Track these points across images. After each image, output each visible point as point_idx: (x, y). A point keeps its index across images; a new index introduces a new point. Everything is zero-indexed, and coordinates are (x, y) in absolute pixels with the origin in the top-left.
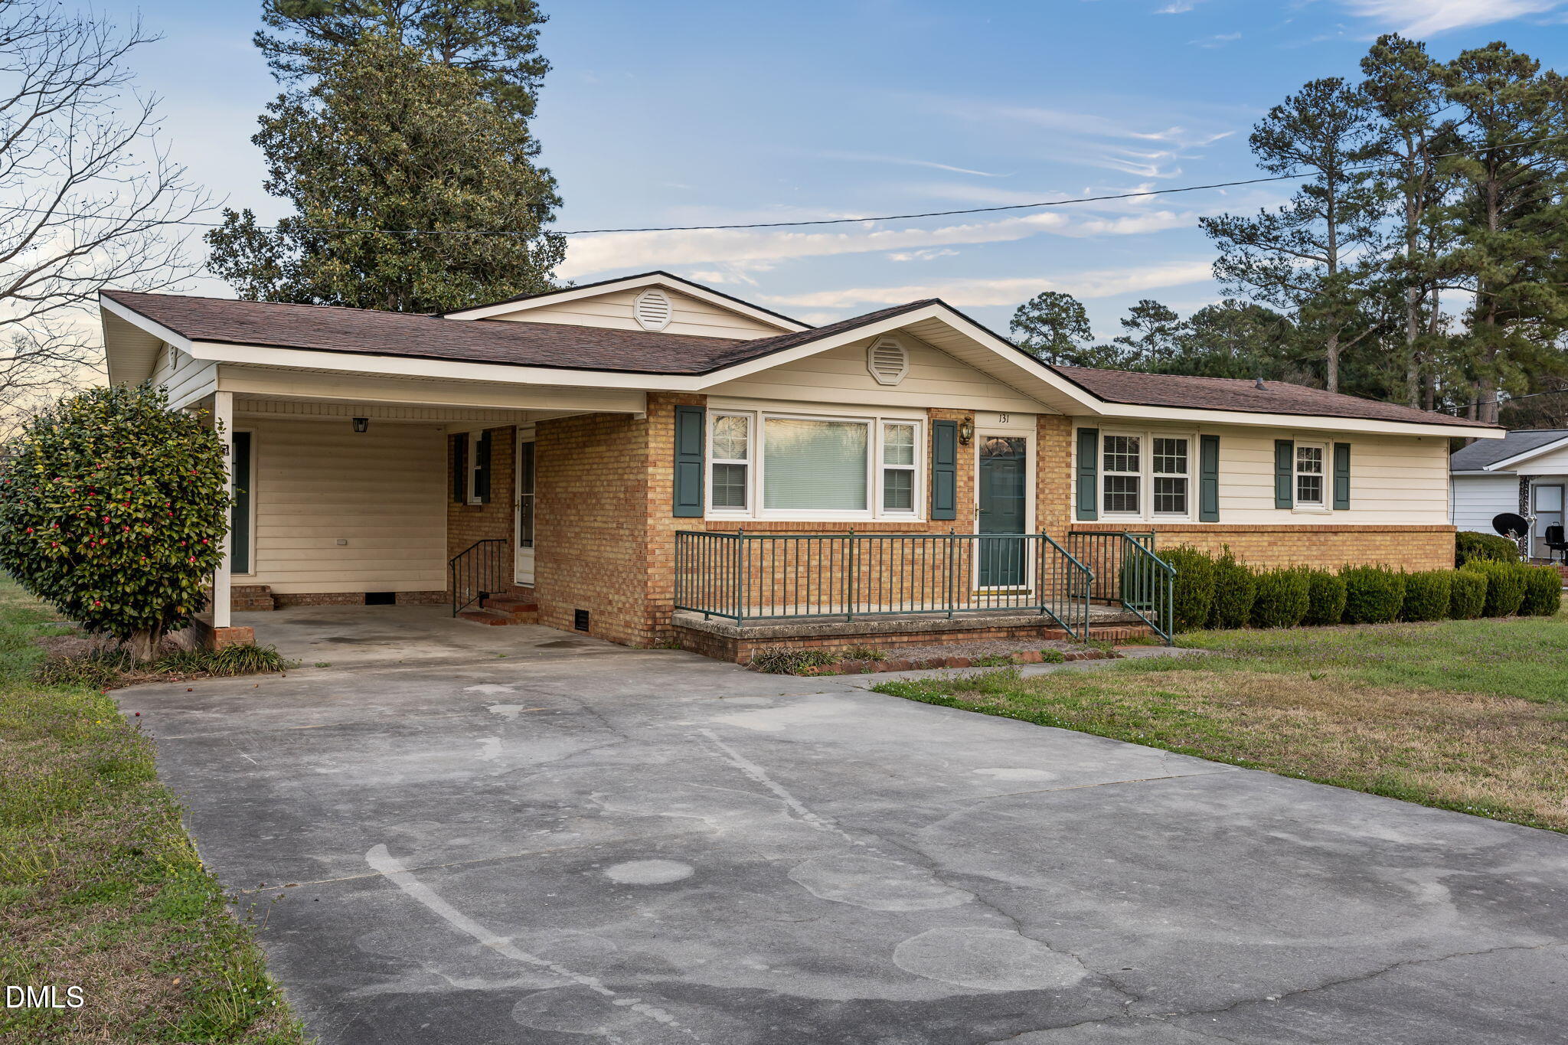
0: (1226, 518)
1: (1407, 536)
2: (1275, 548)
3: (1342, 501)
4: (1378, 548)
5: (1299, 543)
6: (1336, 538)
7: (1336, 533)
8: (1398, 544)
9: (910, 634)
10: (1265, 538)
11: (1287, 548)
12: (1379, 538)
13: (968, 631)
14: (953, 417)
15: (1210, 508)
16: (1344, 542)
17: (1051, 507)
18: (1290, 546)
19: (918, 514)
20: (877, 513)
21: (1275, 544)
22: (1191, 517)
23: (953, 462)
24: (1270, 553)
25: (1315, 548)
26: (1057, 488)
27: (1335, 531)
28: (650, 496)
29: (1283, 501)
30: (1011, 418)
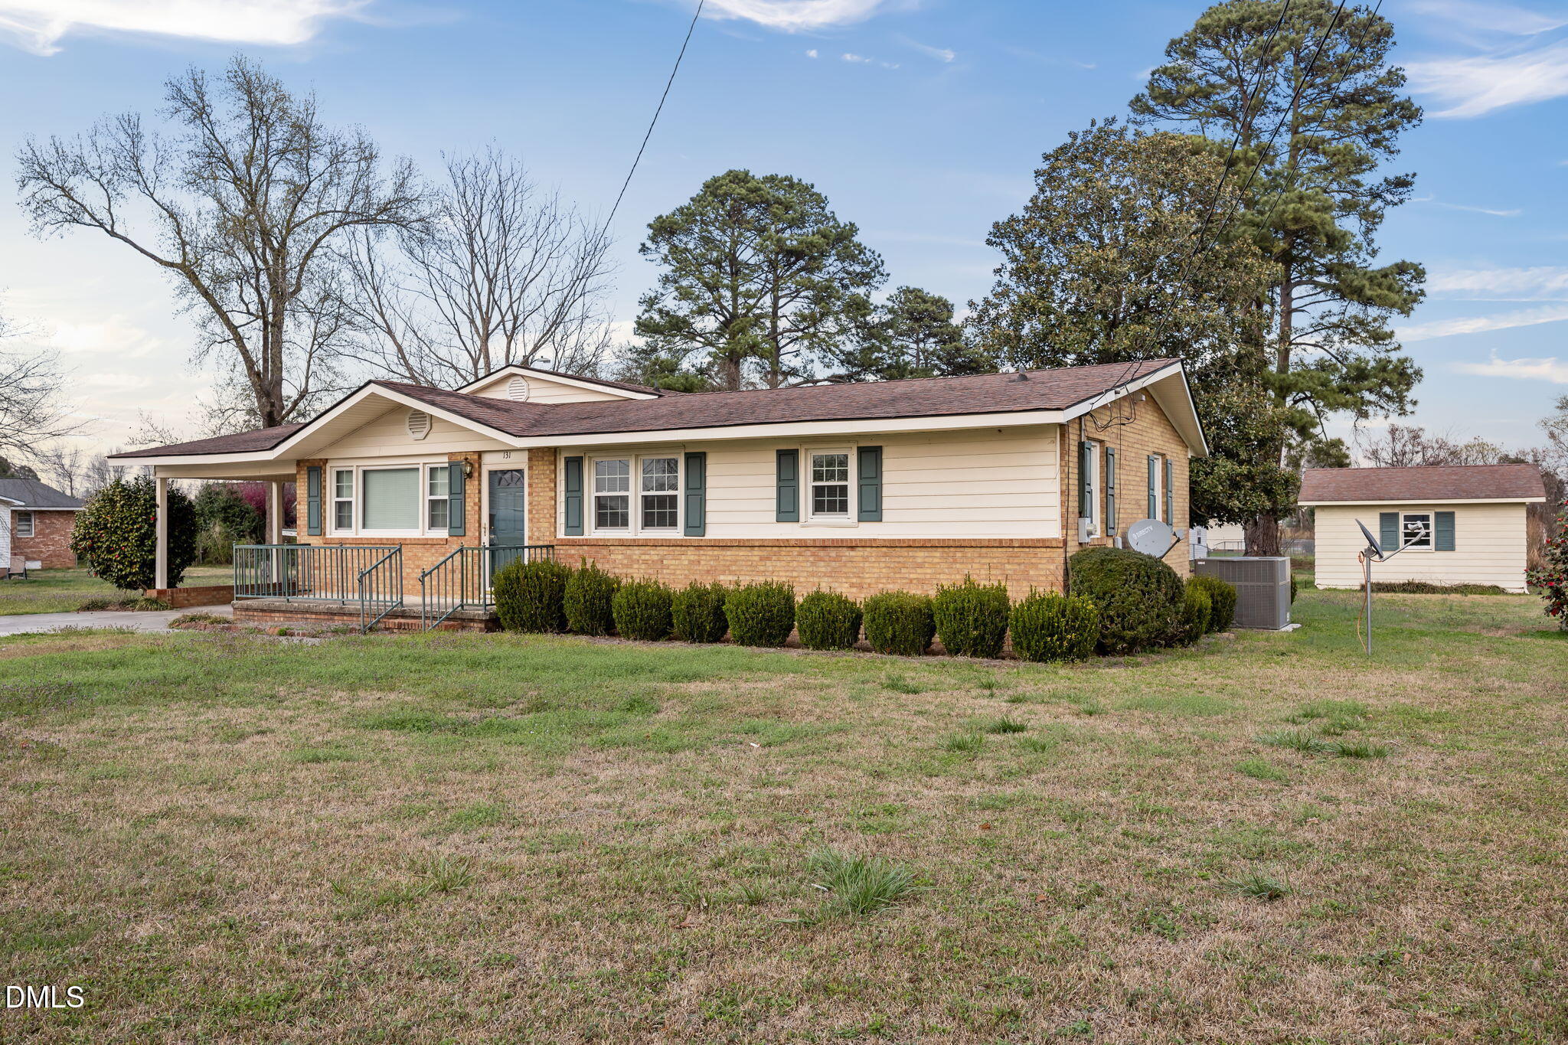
0: (713, 533)
2: (768, 563)
3: (872, 511)
4: (921, 566)
5: (801, 558)
6: (852, 553)
7: (852, 548)
8: (955, 562)
9: (316, 613)
10: (756, 553)
11: (783, 563)
12: (921, 555)
13: (351, 615)
14: (462, 458)
15: (696, 522)
16: (865, 559)
17: (538, 525)
18: (789, 562)
19: (446, 531)
20: (425, 531)
21: (768, 558)
22: (677, 532)
24: (762, 568)
25: (822, 564)
26: (543, 509)
27: (853, 545)
28: (298, 522)
29: (787, 511)
30: (513, 454)
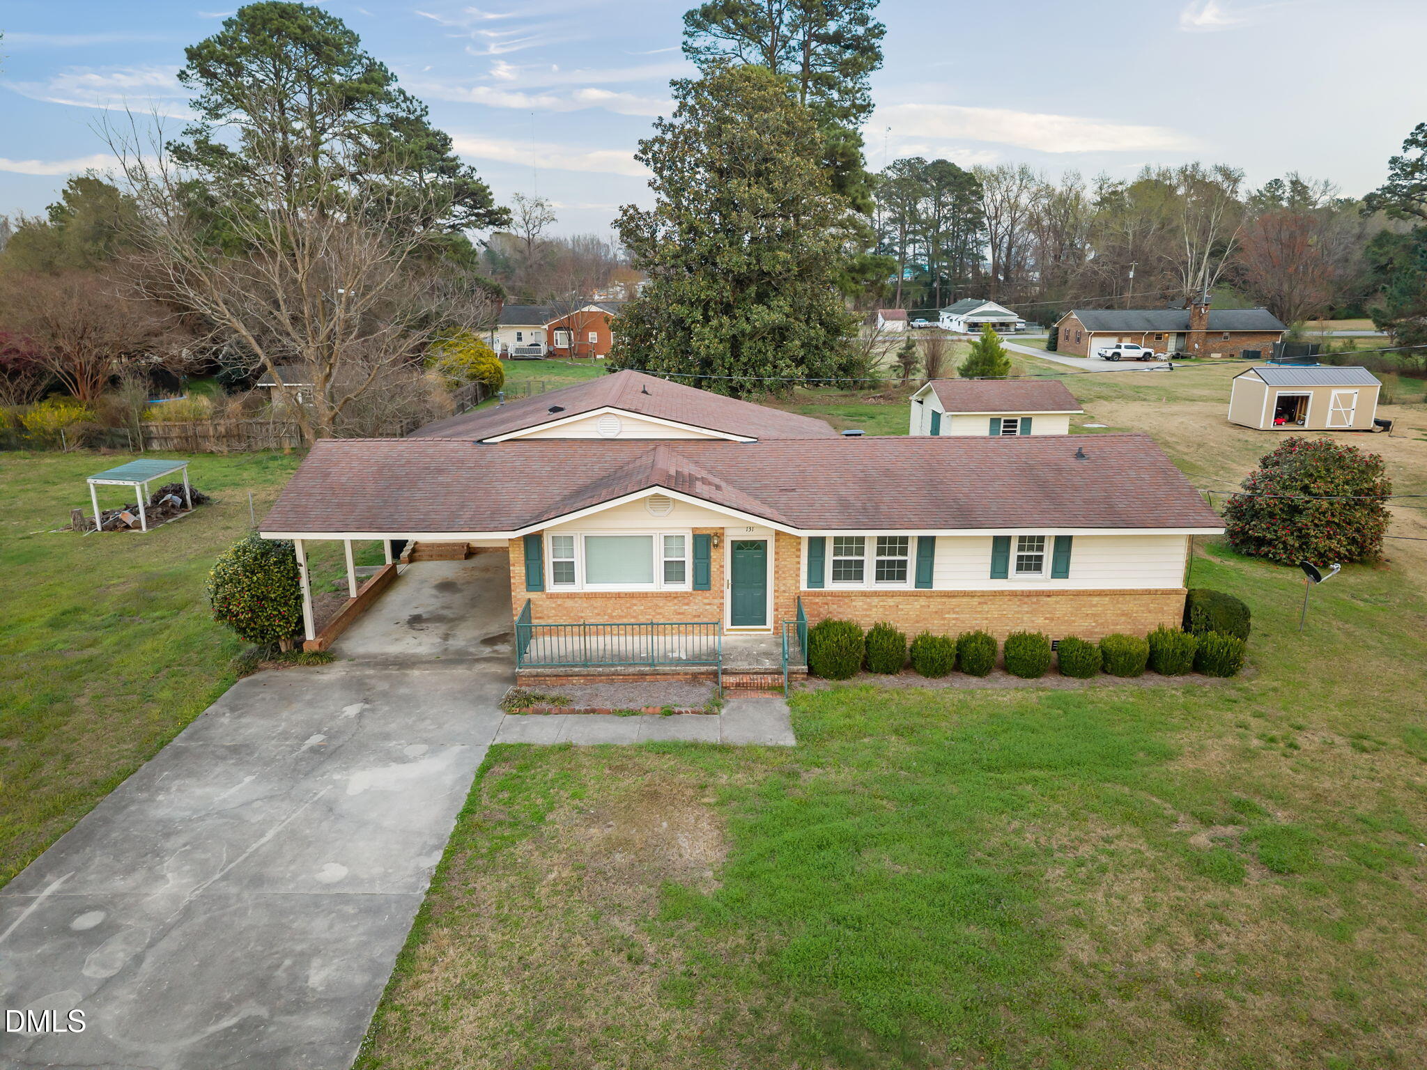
0: (939, 585)
1: (1128, 598)
2: (985, 606)
3: (1061, 570)
4: (1095, 606)
6: (1049, 599)
7: (1047, 595)
11: (996, 606)
12: (1095, 600)
14: (708, 532)
15: (925, 578)
19: (687, 586)
20: (658, 585)
22: (909, 585)
23: (708, 557)
24: (979, 610)
26: (789, 570)
28: (512, 581)
29: (999, 571)
30: (755, 530)
